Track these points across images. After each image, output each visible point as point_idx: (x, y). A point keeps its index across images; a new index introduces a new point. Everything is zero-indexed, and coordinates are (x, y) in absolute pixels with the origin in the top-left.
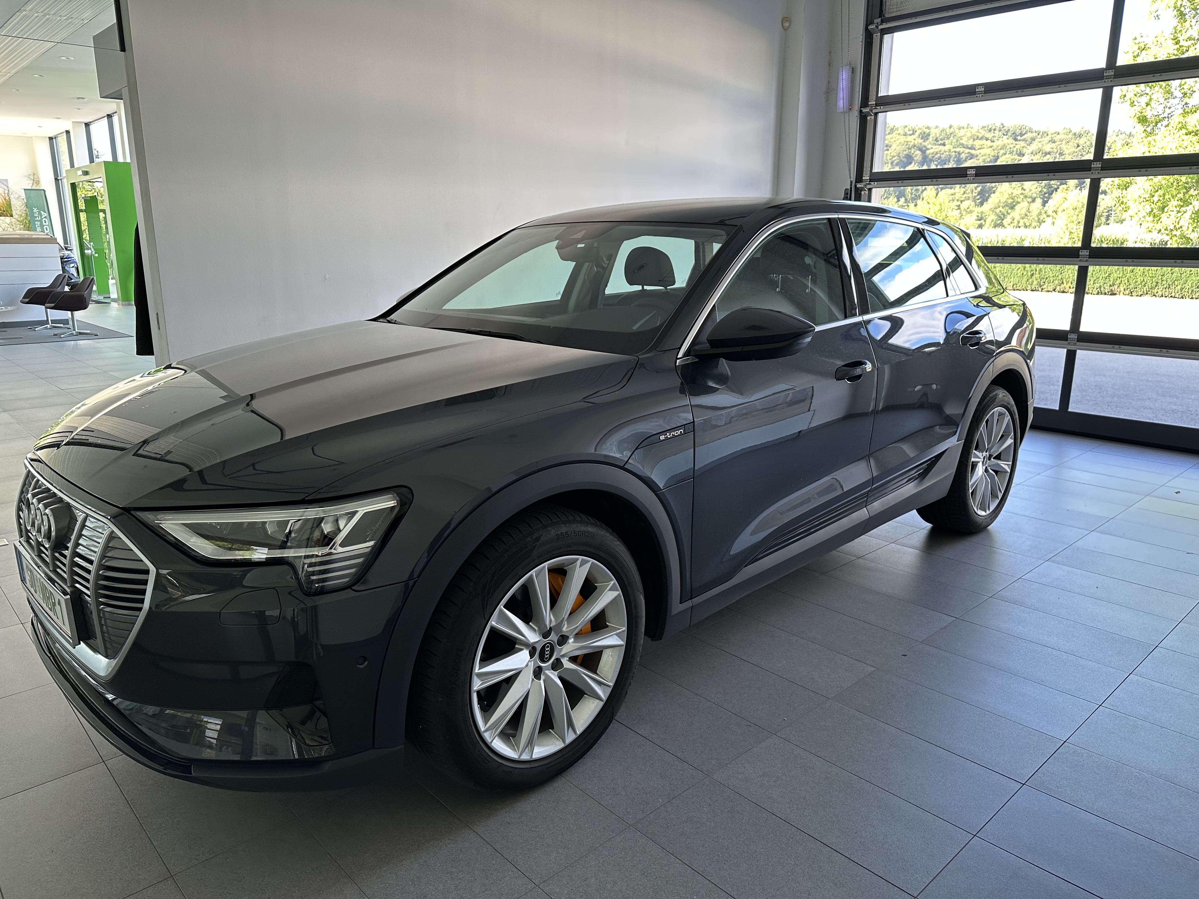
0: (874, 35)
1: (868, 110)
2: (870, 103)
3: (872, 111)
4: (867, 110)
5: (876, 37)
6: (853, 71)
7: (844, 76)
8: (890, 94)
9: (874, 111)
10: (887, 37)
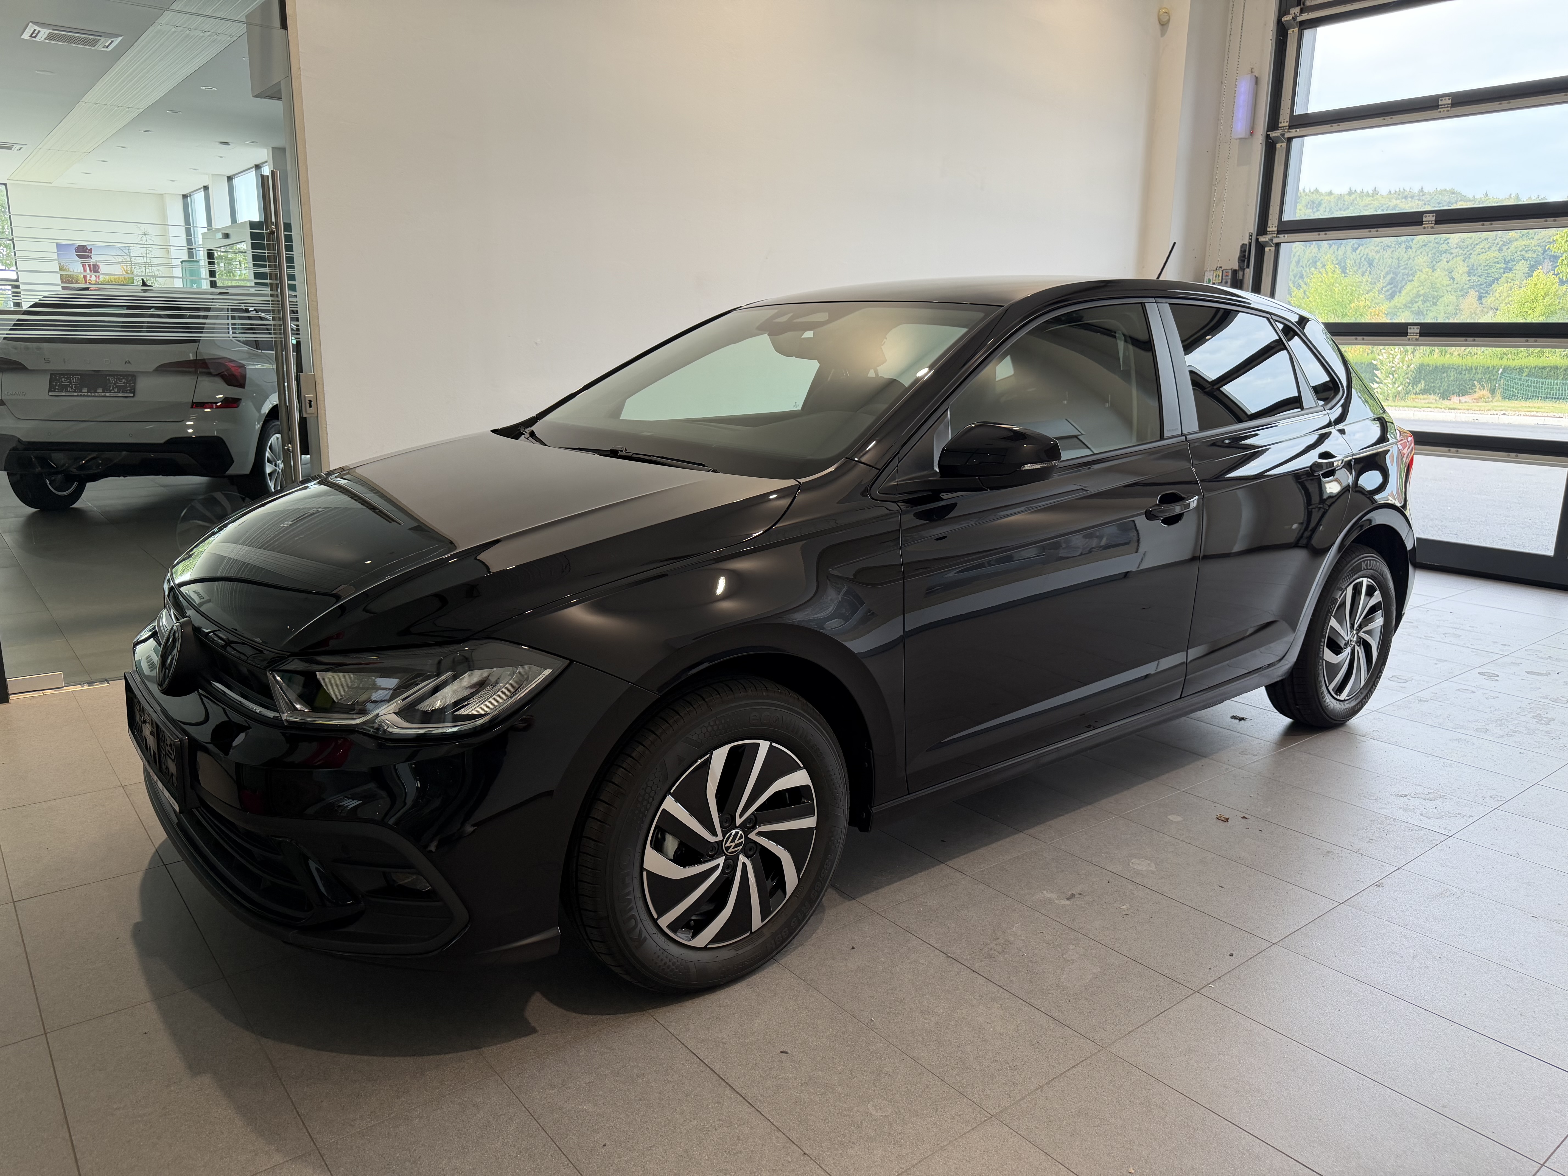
0: (1290, 31)
1: (1279, 134)
2: (1280, 125)
3: (1283, 135)
4: (1276, 135)
5: (1293, 33)
6: (1257, 80)
7: (1244, 87)
8: (1309, 112)
9: (1287, 135)
10: (1307, 33)
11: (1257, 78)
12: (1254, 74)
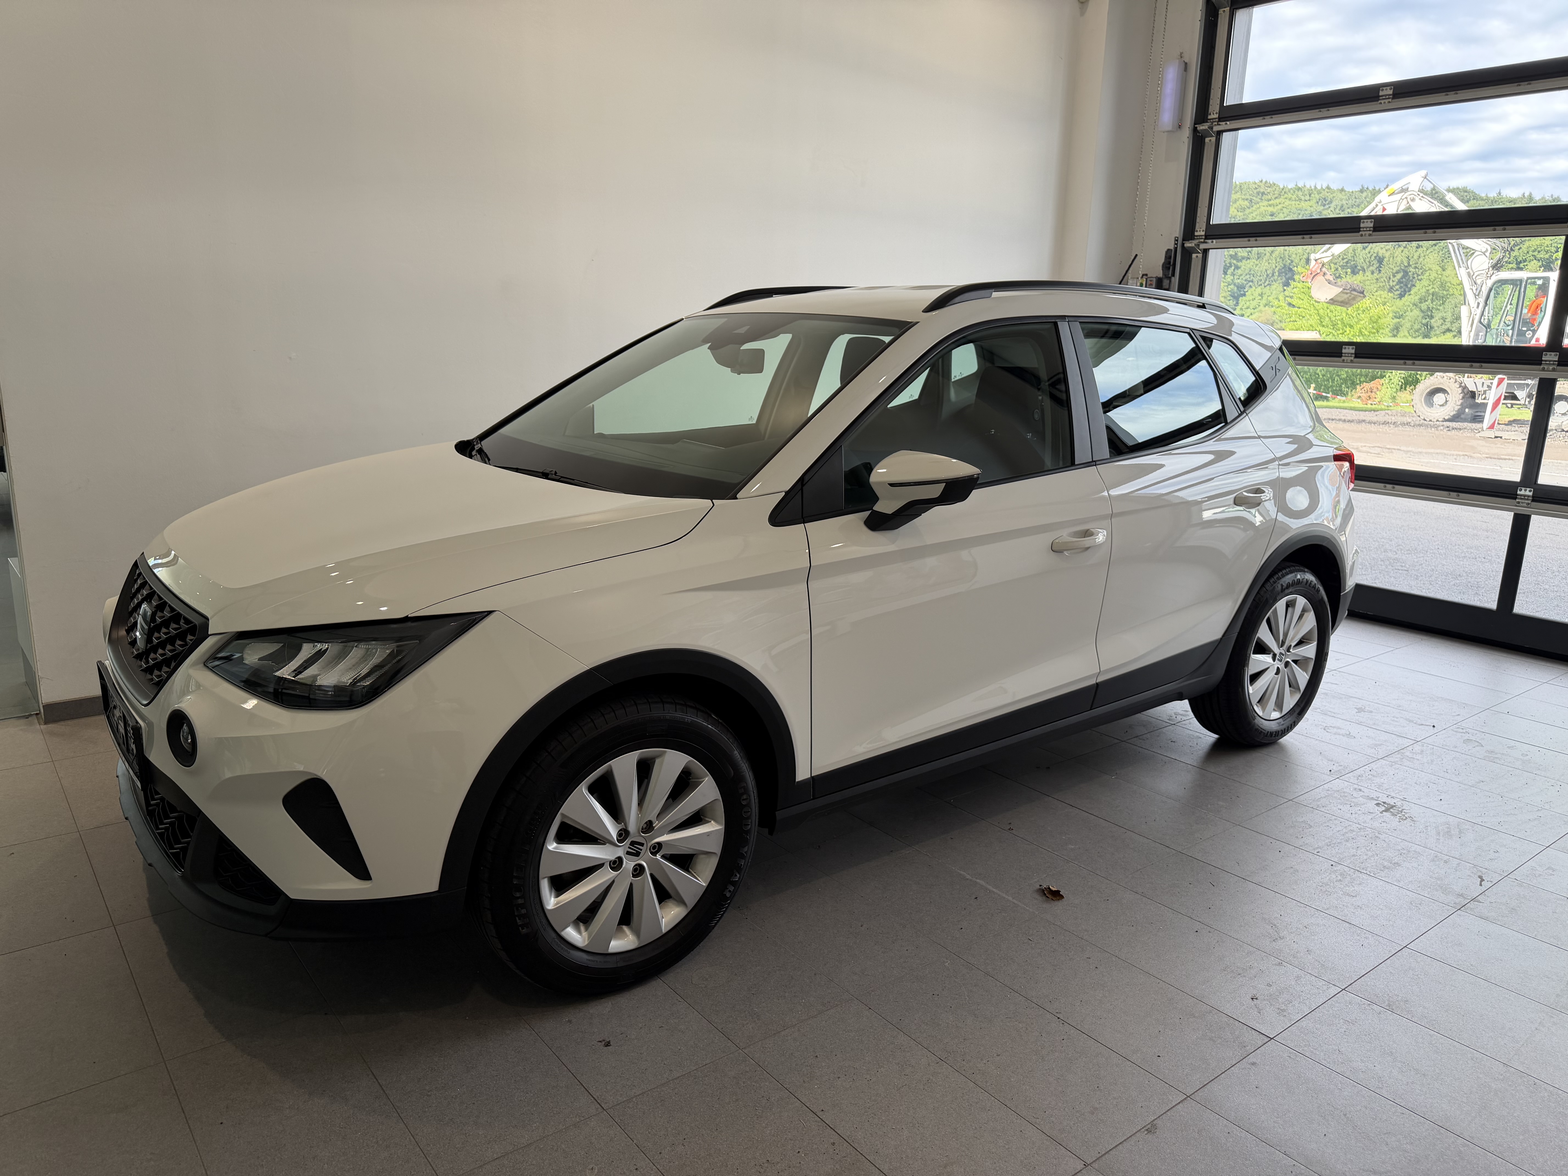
2: (1209, 117)
3: (1211, 128)
4: (1204, 128)
5: (1224, 13)
6: (1185, 67)
7: (1171, 75)
8: (1243, 102)
10: (1240, 14)
11: (1186, 64)
12: (1183, 59)
